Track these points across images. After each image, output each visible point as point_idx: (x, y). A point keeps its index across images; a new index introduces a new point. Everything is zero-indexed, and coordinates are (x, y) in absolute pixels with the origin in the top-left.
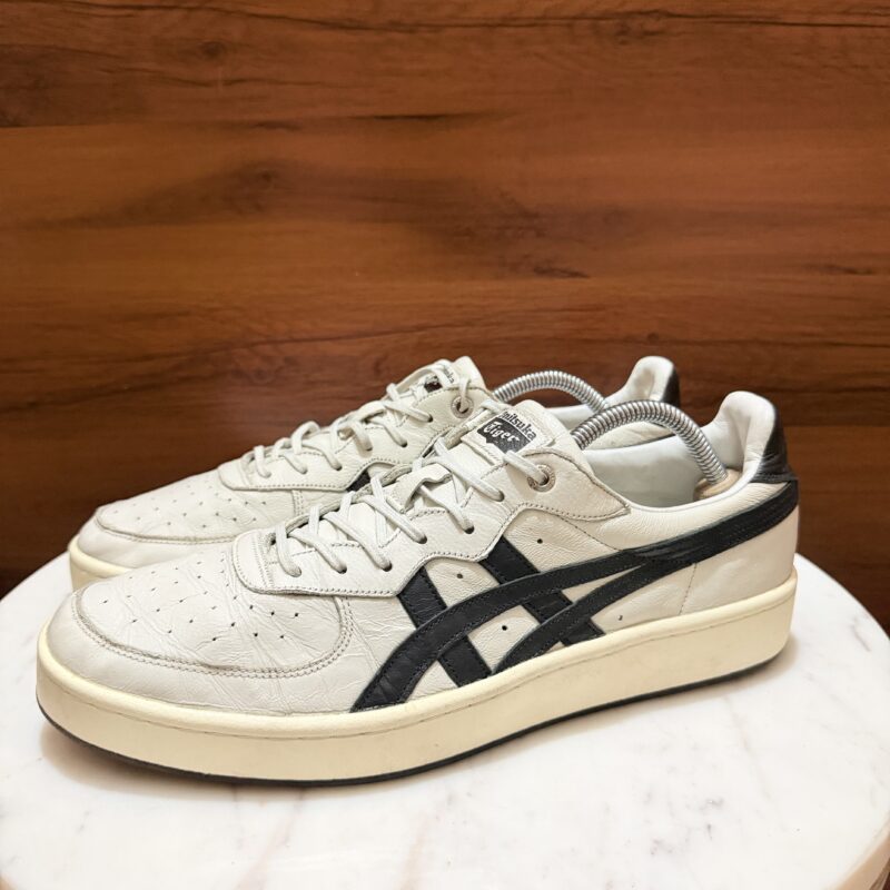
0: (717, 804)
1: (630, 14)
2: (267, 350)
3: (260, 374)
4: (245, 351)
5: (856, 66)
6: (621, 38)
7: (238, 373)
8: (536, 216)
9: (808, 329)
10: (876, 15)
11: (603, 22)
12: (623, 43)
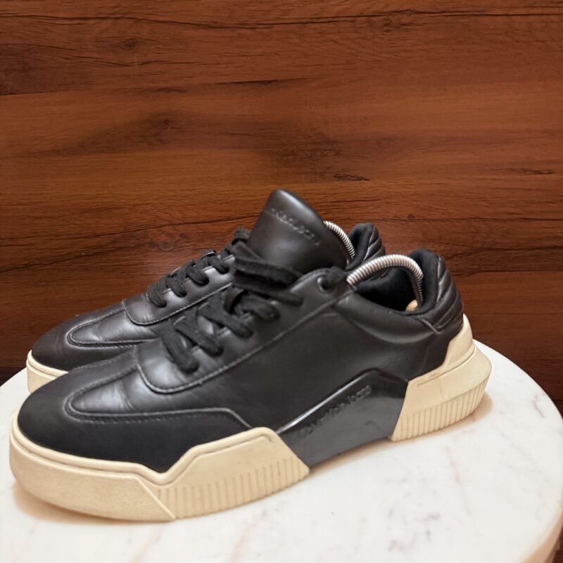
0: (435, 517)
1: (391, 13)
2: (169, 229)
3: (166, 244)
4: (155, 231)
5: (538, 41)
6: (386, 28)
7: (152, 245)
8: (334, 142)
9: (512, 210)
10: (552, 7)
11: (374, 19)
12: (387, 31)
